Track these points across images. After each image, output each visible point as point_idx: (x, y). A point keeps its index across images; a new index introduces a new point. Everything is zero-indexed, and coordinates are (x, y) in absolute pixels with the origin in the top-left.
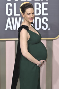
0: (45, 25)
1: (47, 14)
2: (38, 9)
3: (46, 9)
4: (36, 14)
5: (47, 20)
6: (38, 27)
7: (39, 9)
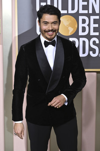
0: (95, 50)
1: (97, 34)
2: (84, 25)
3: (97, 26)
4: (81, 33)
5: (97, 42)
6: (84, 52)
7: (86, 25)
